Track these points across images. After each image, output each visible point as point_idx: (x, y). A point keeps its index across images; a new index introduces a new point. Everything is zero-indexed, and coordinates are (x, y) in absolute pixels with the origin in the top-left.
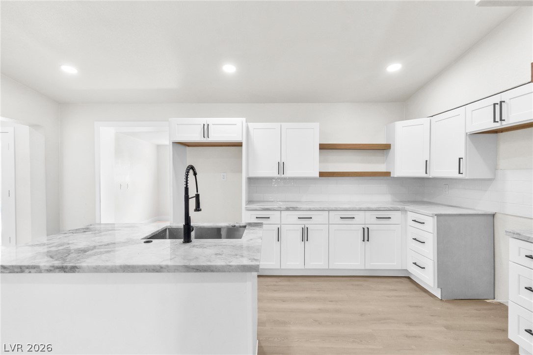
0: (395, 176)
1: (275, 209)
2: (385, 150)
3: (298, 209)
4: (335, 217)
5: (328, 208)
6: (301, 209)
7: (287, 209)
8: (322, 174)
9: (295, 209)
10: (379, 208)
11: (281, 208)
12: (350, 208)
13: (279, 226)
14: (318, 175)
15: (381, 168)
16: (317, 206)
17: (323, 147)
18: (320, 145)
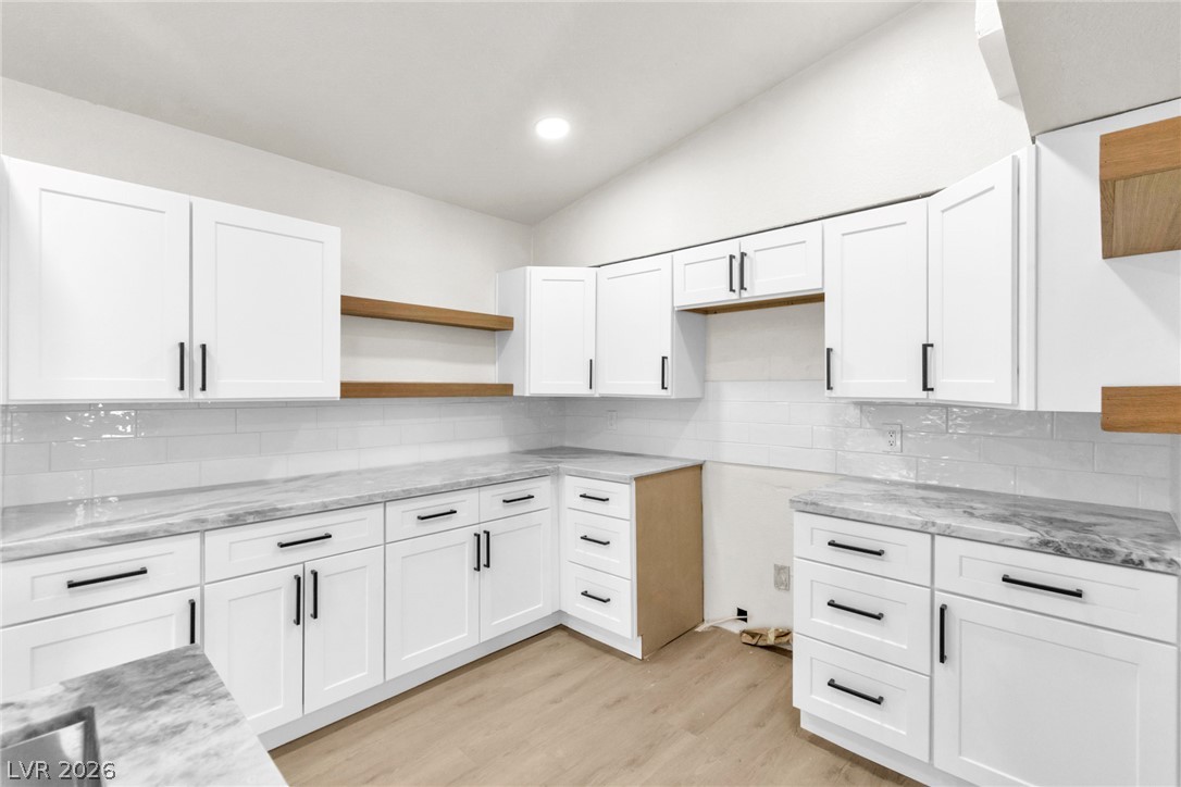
0: (527, 394)
1: (178, 530)
2: (496, 333)
3: (279, 514)
4: (402, 517)
5: (383, 495)
6: (293, 513)
7: (235, 521)
8: (350, 390)
9: (264, 516)
10: (509, 476)
11: (203, 521)
12: (445, 486)
13: (194, 594)
14: (336, 393)
15: (489, 374)
16: (348, 494)
17: (354, 309)
18: (344, 299)
